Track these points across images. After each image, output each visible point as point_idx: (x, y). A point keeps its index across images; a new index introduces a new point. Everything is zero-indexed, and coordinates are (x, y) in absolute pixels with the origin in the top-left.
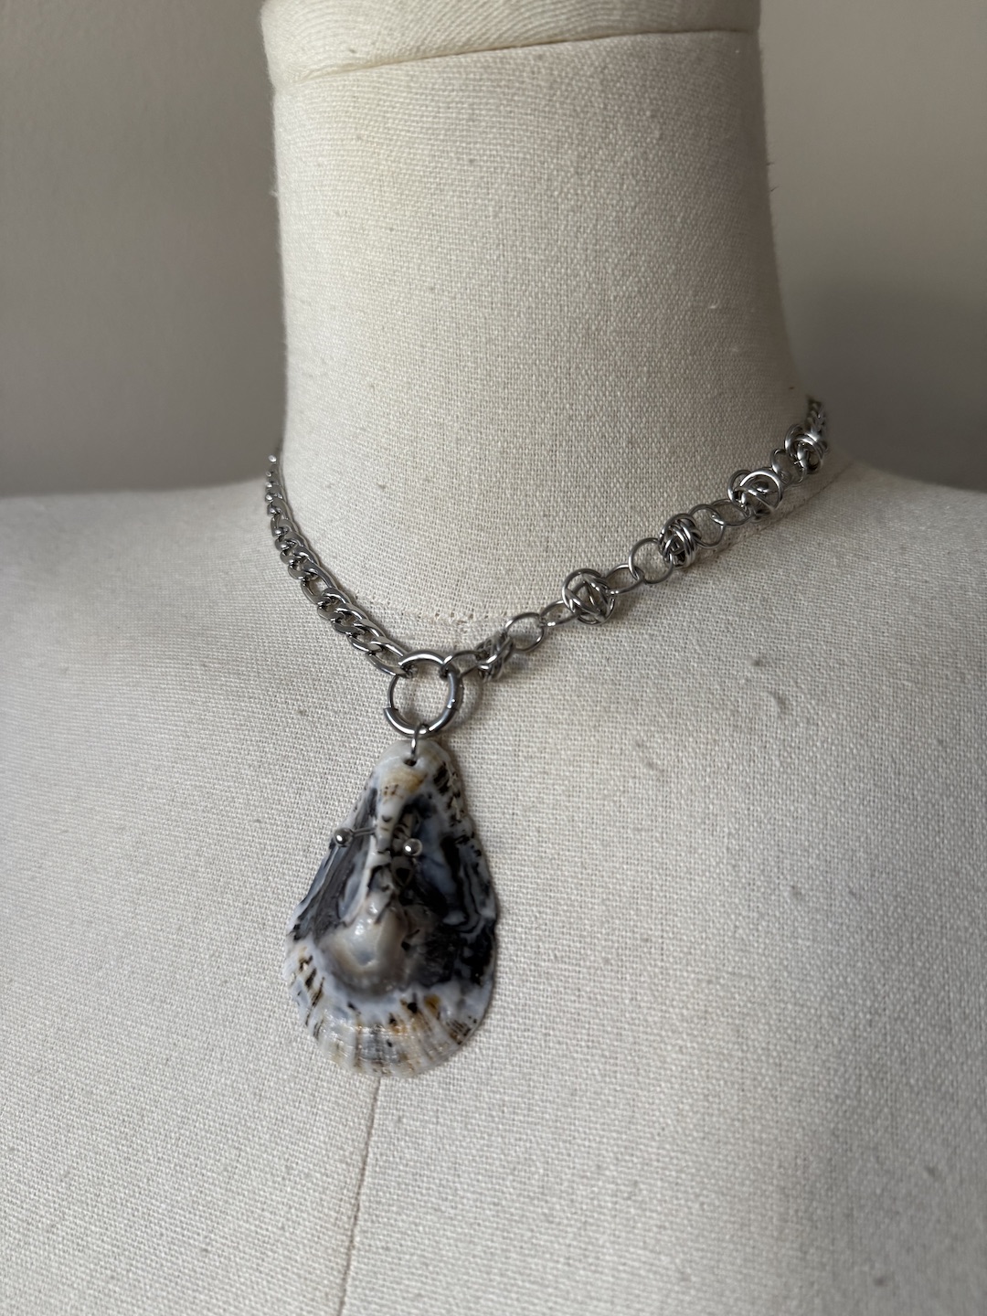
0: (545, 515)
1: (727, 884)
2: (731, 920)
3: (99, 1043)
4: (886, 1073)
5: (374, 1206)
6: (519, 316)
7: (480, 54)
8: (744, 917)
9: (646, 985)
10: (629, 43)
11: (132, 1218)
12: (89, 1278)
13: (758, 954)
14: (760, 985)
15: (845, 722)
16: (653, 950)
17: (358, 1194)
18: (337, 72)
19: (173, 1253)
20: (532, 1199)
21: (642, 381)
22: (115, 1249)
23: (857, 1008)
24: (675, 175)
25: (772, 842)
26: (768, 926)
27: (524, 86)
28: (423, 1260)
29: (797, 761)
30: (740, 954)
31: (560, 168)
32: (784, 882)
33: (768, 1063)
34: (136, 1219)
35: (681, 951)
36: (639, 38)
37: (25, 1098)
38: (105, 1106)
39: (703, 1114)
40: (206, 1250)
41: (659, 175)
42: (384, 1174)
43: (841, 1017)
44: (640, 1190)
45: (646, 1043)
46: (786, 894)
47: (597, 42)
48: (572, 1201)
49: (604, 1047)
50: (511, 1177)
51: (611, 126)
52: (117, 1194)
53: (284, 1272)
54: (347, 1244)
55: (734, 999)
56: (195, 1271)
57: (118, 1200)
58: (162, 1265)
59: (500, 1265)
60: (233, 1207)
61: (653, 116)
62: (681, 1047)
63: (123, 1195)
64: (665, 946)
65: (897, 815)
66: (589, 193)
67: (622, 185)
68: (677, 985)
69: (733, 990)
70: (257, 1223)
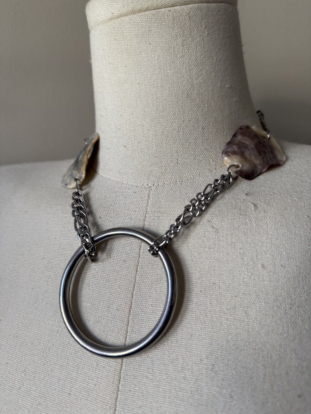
0: (176, 152)
1: (240, 264)
2: (242, 276)
3: (36, 327)
4: (297, 325)
5: (126, 376)
6: (166, 90)
7: (151, 11)
8: (246, 275)
9: (214, 298)
10: (197, 6)
11: (46, 384)
12: (31, 405)
13: (251, 287)
14: (253, 297)
15: (276, 211)
16: (216, 287)
17: (120, 372)
18: (108, 21)
19: (59, 395)
20: (179, 372)
21: (205, 109)
22: (40, 395)
23: (286, 303)
24: (213, 46)
25: (254, 250)
26: (254, 278)
27: (165, 20)
28: (142, 394)
29: (261, 224)
30: (246, 287)
31: (177, 44)
32: (259, 263)
33: (256, 322)
34: (47, 384)
35: (226, 287)
36: (200, 4)
37: (12, 346)
38: (37, 347)
39: (236, 341)
40: (70, 394)
41: (208, 46)
42: (129, 365)
43: (281, 307)
44: (215, 367)
45: (215, 318)
46: (260, 267)
47: (187, 6)
48: (192, 372)
49: (201, 319)
50: (171, 365)
51: (192, 31)
52: (41, 376)
53: (96, 400)
54: (117, 390)
55: (244, 302)
56: (66, 401)
57: (41, 378)
58: (55, 399)
59: (168, 395)
60: (79, 379)
61: (205, 28)
62: (227, 319)
63: (43, 376)
64: (220, 285)
65: (295, 240)
66: (186, 51)
67: (196, 49)
68: (225, 298)
69: (244, 299)
70: (87, 384)
